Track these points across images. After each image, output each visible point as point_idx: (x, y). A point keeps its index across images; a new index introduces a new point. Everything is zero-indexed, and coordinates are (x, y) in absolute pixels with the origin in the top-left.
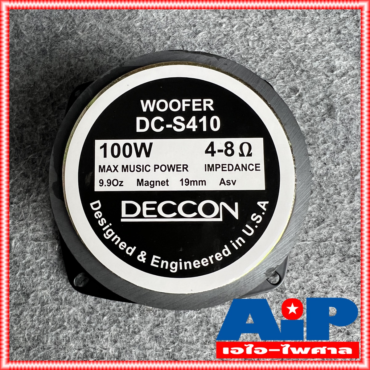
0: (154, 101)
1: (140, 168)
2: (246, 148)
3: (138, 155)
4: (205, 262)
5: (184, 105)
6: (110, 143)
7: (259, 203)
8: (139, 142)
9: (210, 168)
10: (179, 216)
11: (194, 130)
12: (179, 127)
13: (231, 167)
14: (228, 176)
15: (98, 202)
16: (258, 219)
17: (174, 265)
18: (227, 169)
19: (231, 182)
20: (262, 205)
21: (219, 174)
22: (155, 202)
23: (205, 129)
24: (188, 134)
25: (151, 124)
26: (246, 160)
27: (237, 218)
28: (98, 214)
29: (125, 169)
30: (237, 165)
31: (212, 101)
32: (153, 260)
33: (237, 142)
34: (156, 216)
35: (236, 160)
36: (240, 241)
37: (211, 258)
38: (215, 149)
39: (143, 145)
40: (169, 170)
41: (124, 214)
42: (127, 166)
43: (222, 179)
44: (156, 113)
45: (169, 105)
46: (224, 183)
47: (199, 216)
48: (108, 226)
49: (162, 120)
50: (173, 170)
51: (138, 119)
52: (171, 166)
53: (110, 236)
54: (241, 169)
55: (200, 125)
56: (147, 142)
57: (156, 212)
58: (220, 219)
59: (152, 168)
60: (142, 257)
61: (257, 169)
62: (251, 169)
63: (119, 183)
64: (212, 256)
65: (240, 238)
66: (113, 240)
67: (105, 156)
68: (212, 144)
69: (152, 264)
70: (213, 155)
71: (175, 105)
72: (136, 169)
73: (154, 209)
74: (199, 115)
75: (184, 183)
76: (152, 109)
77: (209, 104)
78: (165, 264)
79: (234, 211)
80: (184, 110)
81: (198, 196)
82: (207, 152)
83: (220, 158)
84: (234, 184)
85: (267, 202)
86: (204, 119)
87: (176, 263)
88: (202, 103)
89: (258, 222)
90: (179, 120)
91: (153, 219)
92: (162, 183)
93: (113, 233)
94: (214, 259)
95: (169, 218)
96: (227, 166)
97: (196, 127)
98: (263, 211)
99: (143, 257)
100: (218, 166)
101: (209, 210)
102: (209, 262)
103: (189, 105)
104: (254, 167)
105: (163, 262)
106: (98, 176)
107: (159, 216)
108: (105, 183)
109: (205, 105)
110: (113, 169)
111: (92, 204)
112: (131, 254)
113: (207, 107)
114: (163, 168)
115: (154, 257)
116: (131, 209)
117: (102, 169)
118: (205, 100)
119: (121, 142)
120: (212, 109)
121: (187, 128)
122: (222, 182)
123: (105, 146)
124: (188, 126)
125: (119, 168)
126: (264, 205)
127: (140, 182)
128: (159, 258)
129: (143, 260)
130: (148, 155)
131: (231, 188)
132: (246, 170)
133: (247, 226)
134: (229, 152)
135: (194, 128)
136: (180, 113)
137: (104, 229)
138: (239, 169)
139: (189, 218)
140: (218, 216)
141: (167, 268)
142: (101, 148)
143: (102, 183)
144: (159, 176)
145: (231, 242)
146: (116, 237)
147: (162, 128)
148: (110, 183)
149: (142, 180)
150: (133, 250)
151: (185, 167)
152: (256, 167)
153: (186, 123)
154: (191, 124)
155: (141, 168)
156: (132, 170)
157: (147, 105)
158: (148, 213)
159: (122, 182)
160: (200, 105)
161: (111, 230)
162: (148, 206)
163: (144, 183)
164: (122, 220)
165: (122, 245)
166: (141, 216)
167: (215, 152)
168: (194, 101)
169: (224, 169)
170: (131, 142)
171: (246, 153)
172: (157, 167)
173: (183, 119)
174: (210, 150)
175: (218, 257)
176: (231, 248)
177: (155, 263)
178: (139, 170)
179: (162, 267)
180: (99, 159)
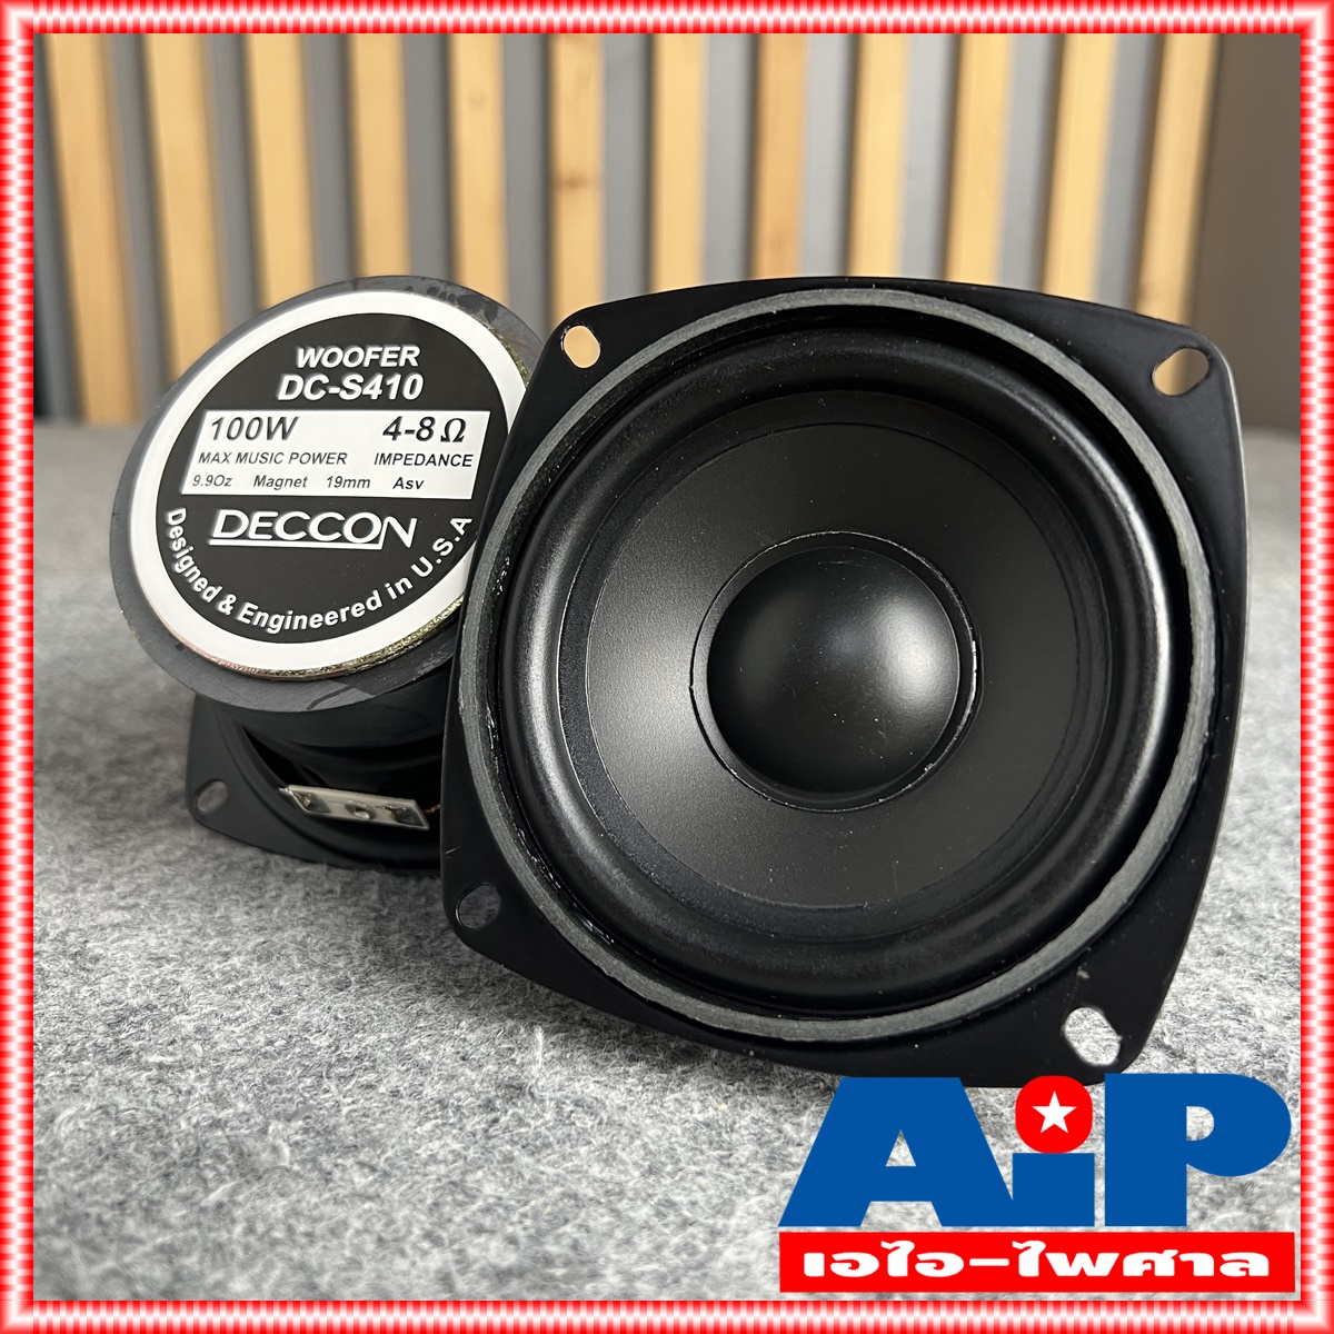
0: (322, 350)
1: (264, 458)
2: (454, 429)
3: (270, 435)
4: (330, 618)
5: (370, 356)
6: (229, 415)
7: (454, 522)
8: (276, 415)
9: (384, 459)
10: (308, 538)
11: (374, 397)
12: (349, 391)
13: (421, 458)
14: (410, 473)
15: (183, 511)
16: (446, 548)
17: (276, 622)
18: (413, 462)
19: (414, 484)
20: (459, 524)
21: (398, 469)
22: (275, 514)
23: (393, 396)
24: (364, 403)
25: (304, 387)
26: (450, 448)
27: (409, 545)
28: (176, 531)
29: (241, 458)
30: (433, 456)
31: (417, 351)
32: (245, 611)
33: (442, 417)
34: (270, 537)
35: (434, 447)
36: (403, 585)
37: (343, 611)
38: (402, 429)
39: (282, 420)
40: (314, 462)
41: (217, 531)
42: (246, 454)
43: (400, 479)
44: (320, 368)
45: (342, 357)
46: (401, 485)
47: (342, 539)
48: (187, 551)
49: (325, 379)
50: (321, 461)
51: (287, 379)
52: (320, 455)
53: (185, 568)
54: (437, 462)
55: (385, 388)
56: (289, 415)
57: (270, 531)
58: (379, 546)
59: (286, 458)
60: (225, 607)
61: (467, 463)
62: (455, 463)
63: (226, 481)
64: (348, 608)
65: (405, 580)
66: (187, 575)
67: (215, 438)
68: (397, 421)
69: (240, 618)
70: (394, 439)
71: (353, 357)
72: (260, 458)
73: (269, 524)
74: (388, 373)
75: (334, 483)
76: (313, 364)
77: (411, 353)
78: (262, 618)
79: (407, 532)
80: (366, 364)
81: (348, 505)
82: (386, 432)
83: (406, 444)
84: (418, 487)
85: (469, 521)
86: (395, 380)
87: (281, 618)
88: (398, 353)
89: (443, 554)
90: (353, 381)
91: (265, 541)
92: (296, 483)
93: (192, 563)
94: (348, 613)
95: (291, 541)
96: (414, 457)
97: (380, 392)
98: (458, 535)
99: (228, 605)
100: (398, 457)
101: (362, 529)
102: (339, 618)
103: (377, 357)
104: (461, 460)
105: (260, 614)
106: (195, 467)
107: (275, 538)
108: (203, 481)
109: (404, 356)
110: (222, 457)
111: (171, 515)
112: (209, 599)
113: (407, 360)
114: (305, 458)
115: (248, 605)
116: (231, 524)
117: (203, 458)
118: (406, 349)
119: (247, 415)
120: (414, 363)
121: (364, 393)
122: (399, 483)
123: (219, 422)
124: (367, 391)
125: (232, 458)
126: (462, 525)
127: (258, 481)
128: (256, 607)
129: (227, 611)
130: (285, 435)
131: (413, 493)
132: (446, 463)
133: (423, 560)
134: (425, 433)
135: (375, 393)
136: (359, 369)
137: (178, 556)
138: (434, 462)
139: (326, 542)
140: (375, 541)
141: (263, 625)
142: (214, 424)
143: (197, 480)
144: (295, 470)
145: (387, 585)
146: (195, 569)
147: (322, 393)
148: (210, 480)
149: (264, 477)
150: (216, 591)
151: (342, 458)
152: (465, 460)
153: (362, 385)
154: (372, 388)
155: (269, 458)
156: (253, 460)
157: (307, 357)
158: (259, 530)
159: (229, 479)
160: (395, 356)
161: (189, 558)
162: (262, 519)
163: (267, 481)
164: (213, 542)
165: (200, 584)
166: (244, 536)
167: (400, 433)
168: (388, 349)
169: (408, 462)
170: (264, 415)
171: (452, 437)
172: (295, 456)
173: (360, 379)
174: (392, 430)
175: (357, 610)
176: (384, 595)
177: (245, 616)
178: (263, 460)
179: (255, 623)
180: (205, 442)
